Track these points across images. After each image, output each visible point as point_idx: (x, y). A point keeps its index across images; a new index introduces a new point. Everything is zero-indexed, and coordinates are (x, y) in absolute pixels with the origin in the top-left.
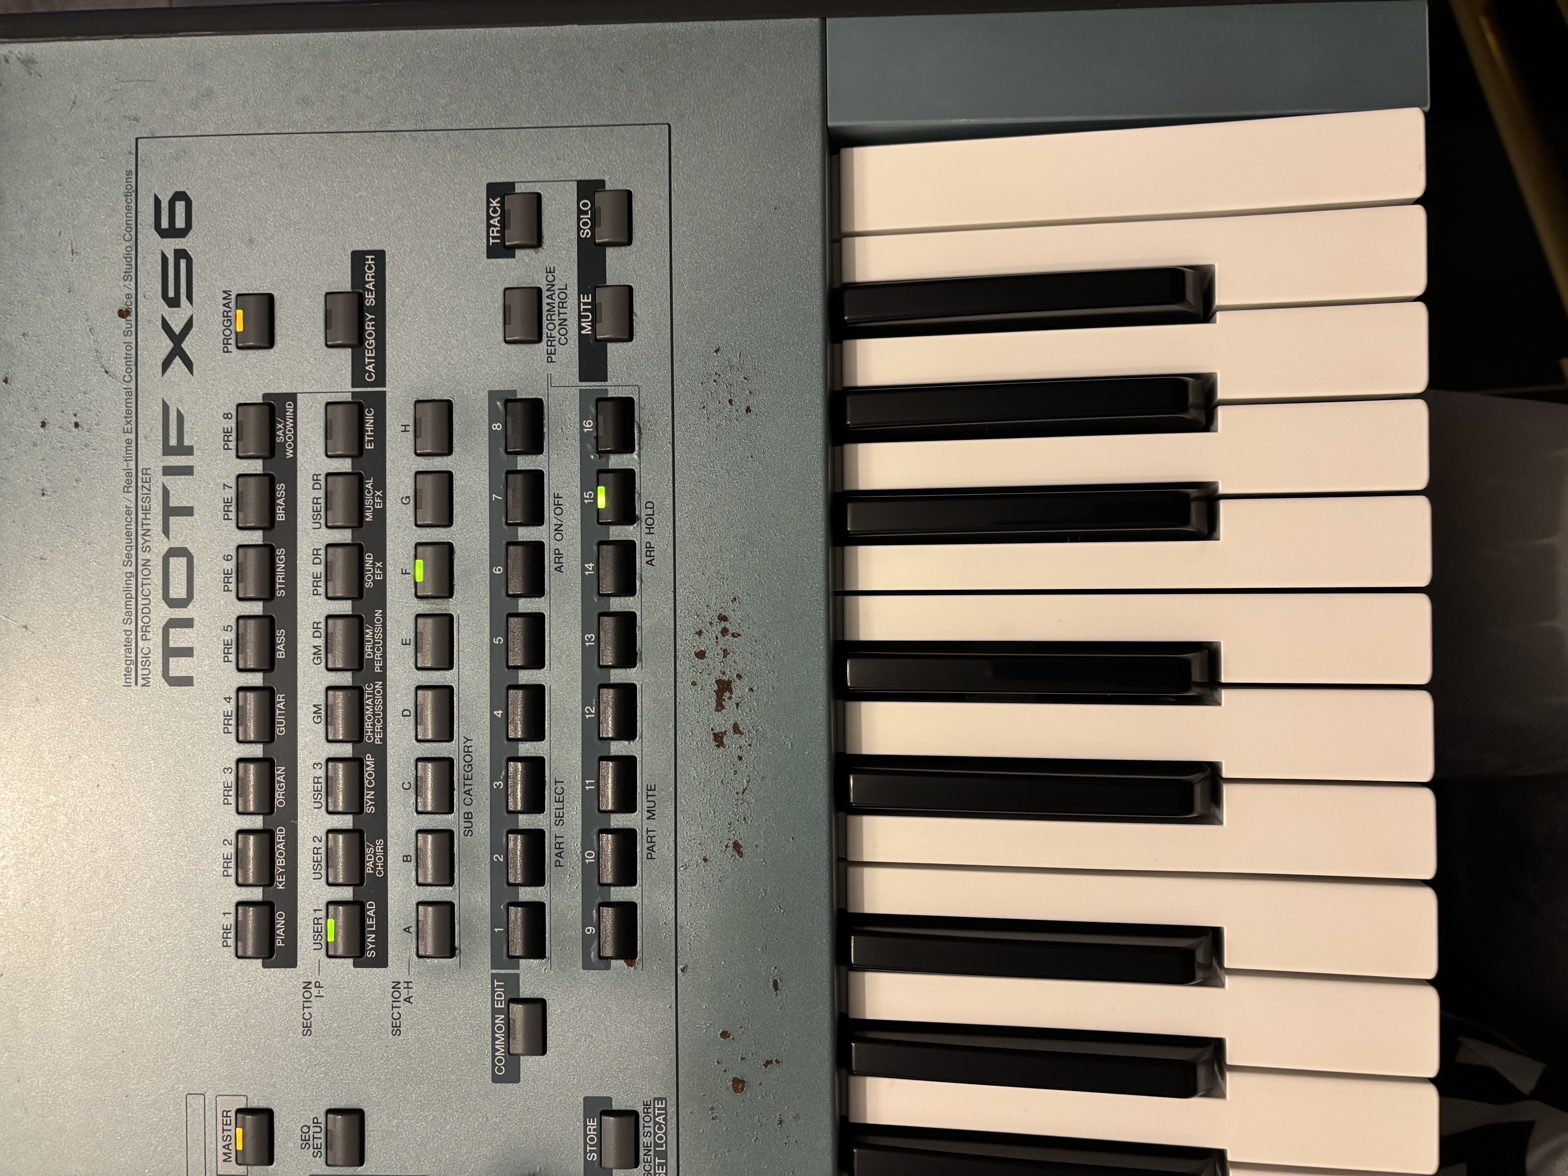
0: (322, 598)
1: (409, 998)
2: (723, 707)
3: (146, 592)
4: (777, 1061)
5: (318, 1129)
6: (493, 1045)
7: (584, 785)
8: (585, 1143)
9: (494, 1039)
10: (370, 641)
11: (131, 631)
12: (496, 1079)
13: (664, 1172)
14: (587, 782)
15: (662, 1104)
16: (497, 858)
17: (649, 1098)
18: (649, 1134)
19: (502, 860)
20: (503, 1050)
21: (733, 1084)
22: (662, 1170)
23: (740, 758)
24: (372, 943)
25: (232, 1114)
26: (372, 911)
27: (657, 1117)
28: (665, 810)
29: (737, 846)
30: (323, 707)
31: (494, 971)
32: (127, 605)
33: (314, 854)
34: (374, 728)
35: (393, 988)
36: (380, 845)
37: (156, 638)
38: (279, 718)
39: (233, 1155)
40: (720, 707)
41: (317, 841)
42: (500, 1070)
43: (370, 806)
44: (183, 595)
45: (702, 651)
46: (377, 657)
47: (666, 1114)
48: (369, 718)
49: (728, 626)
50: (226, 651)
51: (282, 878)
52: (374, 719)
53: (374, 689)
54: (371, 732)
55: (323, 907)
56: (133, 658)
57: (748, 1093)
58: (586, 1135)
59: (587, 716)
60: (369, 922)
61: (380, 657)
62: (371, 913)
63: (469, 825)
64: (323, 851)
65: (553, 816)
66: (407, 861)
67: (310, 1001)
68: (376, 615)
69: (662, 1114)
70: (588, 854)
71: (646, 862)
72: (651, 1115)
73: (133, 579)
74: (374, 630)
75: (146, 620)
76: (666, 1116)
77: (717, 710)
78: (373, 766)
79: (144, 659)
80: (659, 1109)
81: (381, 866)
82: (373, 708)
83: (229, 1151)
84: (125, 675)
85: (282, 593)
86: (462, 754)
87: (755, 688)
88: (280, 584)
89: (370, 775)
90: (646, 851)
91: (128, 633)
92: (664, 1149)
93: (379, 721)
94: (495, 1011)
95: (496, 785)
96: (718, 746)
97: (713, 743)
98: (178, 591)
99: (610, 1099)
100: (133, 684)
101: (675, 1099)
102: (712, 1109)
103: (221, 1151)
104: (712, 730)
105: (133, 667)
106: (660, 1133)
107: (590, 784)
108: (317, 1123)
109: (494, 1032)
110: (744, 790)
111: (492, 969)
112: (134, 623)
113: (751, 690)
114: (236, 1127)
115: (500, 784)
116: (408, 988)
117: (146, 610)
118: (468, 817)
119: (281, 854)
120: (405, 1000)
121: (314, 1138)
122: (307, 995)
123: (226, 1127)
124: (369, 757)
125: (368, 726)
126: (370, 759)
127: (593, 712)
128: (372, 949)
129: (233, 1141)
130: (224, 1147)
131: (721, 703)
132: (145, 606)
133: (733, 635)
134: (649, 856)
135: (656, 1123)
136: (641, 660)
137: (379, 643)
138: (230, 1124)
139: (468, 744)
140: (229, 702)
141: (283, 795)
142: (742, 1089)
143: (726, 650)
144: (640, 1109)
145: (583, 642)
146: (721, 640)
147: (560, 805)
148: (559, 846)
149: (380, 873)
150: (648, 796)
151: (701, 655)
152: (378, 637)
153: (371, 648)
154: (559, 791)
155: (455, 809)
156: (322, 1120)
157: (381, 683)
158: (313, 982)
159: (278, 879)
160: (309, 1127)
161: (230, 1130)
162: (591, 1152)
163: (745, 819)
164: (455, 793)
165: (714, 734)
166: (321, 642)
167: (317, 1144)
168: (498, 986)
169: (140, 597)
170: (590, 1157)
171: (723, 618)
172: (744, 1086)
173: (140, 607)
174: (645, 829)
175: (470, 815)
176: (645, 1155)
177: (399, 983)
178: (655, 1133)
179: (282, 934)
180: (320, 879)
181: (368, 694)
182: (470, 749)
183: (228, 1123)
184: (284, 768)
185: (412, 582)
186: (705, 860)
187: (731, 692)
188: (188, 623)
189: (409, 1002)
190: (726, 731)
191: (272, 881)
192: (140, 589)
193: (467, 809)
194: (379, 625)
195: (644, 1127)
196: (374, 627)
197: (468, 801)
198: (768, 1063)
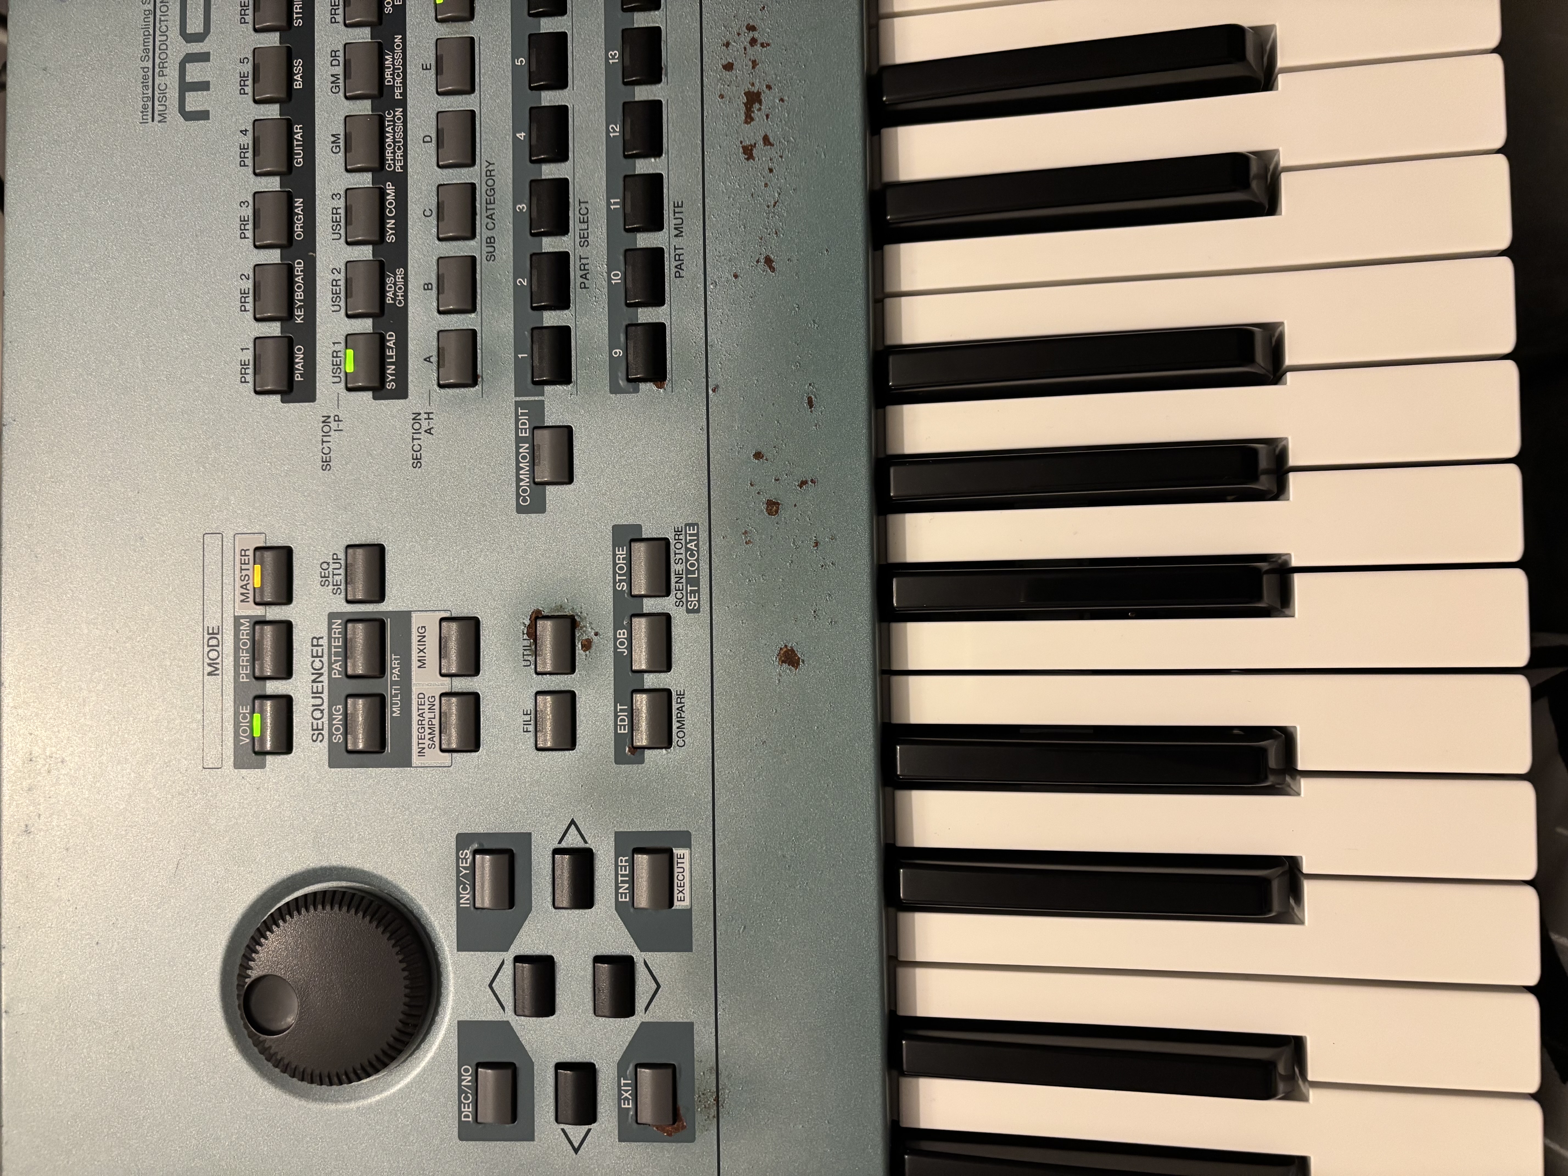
0: (341, 27)
1: (430, 429)
2: (752, 119)
3: (164, 29)
4: (812, 481)
5: (338, 566)
6: (518, 474)
7: (609, 204)
8: (615, 573)
9: (518, 468)
10: (390, 67)
11: (148, 68)
12: (520, 510)
13: (697, 599)
14: (612, 201)
15: (694, 530)
16: (520, 282)
17: (680, 523)
18: (681, 561)
19: (525, 284)
20: (528, 480)
21: (768, 507)
22: (695, 597)
23: (771, 170)
24: (391, 375)
25: (250, 553)
26: (392, 342)
27: (689, 543)
28: (693, 225)
29: (768, 261)
30: (342, 137)
31: (518, 399)
32: (145, 42)
33: (333, 285)
34: (394, 156)
35: (414, 419)
36: (400, 274)
37: (173, 73)
38: (298, 150)
39: (251, 596)
40: (749, 119)
41: (336, 273)
42: (525, 500)
43: (390, 235)
44: (200, 29)
45: (729, 63)
46: (397, 83)
47: (698, 540)
48: (390, 146)
49: (756, 35)
50: (242, 83)
51: (301, 312)
52: (395, 146)
53: (394, 116)
54: (391, 160)
55: (342, 340)
56: (150, 95)
57: (784, 514)
58: (615, 564)
59: (611, 135)
60: (389, 353)
61: (400, 83)
62: (390, 344)
63: (491, 249)
64: (342, 283)
65: (577, 237)
66: (428, 289)
67: (329, 436)
68: (396, 40)
69: (694, 540)
70: (614, 275)
71: (675, 282)
72: (683, 542)
73: (152, 17)
74: (393, 56)
75: (163, 56)
76: (698, 543)
77: (746, 122)
78: (393, 194)
79: (162, 95)
80: (691, 535)
81: (402, 296)
82: (394, 136)
83: (247, 591)
84: (142, 112)
85: (300, 22)
86: (484, 178)
87: (786, 98)
88: (297, 13)
89: (390, 204)
90: (674, 270)
91: (146, 70)
92: (696, 576)
93: (399, 149)
94: (519, 440)
95: (519, 208)
96: (748, 159)
97: (743, 157)
98: (195, 25)
99: (640, 527)
100: (150, 120)
101: (707, 524)
102: (746, 532)
103: (239, 590)
104: (741, 142)
105: (150, 104)
106: (692, 560)
107: (615, 203)
108: (337, 559)
109: (518, 462)
110: (776, 203)
111: (515, 396)
112: (151, 60)
113: (782, 100)
114: (254, 564)
115: (523, 207)
116: (429, 419)
117: (164, 47)
118: (490, 241)
119: (299, 287)
120: (426, 431)
121: (334, 575)
122: (326, 429)
123: (244, 567)
124: (389, 185)
125: (389, 156)
126: (391, 187)
127: (618, 130)
128: (392, 380)
129: (250, 581)
130: (242, 587)
131: (750, 115)
132: (163, 42)
133: (762, 45)
134: (677, 275)
135: (687, 549)
136: (666, 75)
137: (399, 69)
138: (248, 564)
139: (490, 168)
140: (246, 135)
141: (301, 227)
142: (777, 512)
143: (755, 61)
144: (670, 536)
145: (607, 59)
146: (750, 50)
147: (584, 226)
148: (584, 268)
149: (400, 303)
150: (675, 213)
151: (729, 67)
152: (398, 63)
153: (391, 75)
154: (583, 211)
155: (477, 234)
156: (342, 556)
157: (401, 110)
158: (332, 415)
159: (297, 312)
160: (328, 564)
161: (248, 569)
162: (621, 581)
163: (776, 233)
164: (478, 217)
165: (743, 147)
166: (339, 70)
167: (337, 581)
168: (522, 414)
169: (158, 33)
170: (619, 587)
171: (751, 28)
172: (778, 508)
173: (157, 43)
174: (672, 247)
175: (492, 239)
176: (676, 582)
177: (419, 414)
178: (687, 560)
179: (300, 368)
180: (339, 311)
181: (388, 121)
182: (493, 173)
183: (247, 562)
184: (301, 200)
185: (433, 5)
186: (736, 276)
187: (760, 102)
188: (204, 57)
189: (430, 433)
190: (755, 144)
191: (291, 315)
192: (158, 25)
193: (490, 233)
194: (398, 50)
195: (675, 554)
196: (394, 53)
197: (491, 226)
198: (803, 483)
